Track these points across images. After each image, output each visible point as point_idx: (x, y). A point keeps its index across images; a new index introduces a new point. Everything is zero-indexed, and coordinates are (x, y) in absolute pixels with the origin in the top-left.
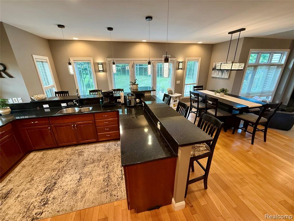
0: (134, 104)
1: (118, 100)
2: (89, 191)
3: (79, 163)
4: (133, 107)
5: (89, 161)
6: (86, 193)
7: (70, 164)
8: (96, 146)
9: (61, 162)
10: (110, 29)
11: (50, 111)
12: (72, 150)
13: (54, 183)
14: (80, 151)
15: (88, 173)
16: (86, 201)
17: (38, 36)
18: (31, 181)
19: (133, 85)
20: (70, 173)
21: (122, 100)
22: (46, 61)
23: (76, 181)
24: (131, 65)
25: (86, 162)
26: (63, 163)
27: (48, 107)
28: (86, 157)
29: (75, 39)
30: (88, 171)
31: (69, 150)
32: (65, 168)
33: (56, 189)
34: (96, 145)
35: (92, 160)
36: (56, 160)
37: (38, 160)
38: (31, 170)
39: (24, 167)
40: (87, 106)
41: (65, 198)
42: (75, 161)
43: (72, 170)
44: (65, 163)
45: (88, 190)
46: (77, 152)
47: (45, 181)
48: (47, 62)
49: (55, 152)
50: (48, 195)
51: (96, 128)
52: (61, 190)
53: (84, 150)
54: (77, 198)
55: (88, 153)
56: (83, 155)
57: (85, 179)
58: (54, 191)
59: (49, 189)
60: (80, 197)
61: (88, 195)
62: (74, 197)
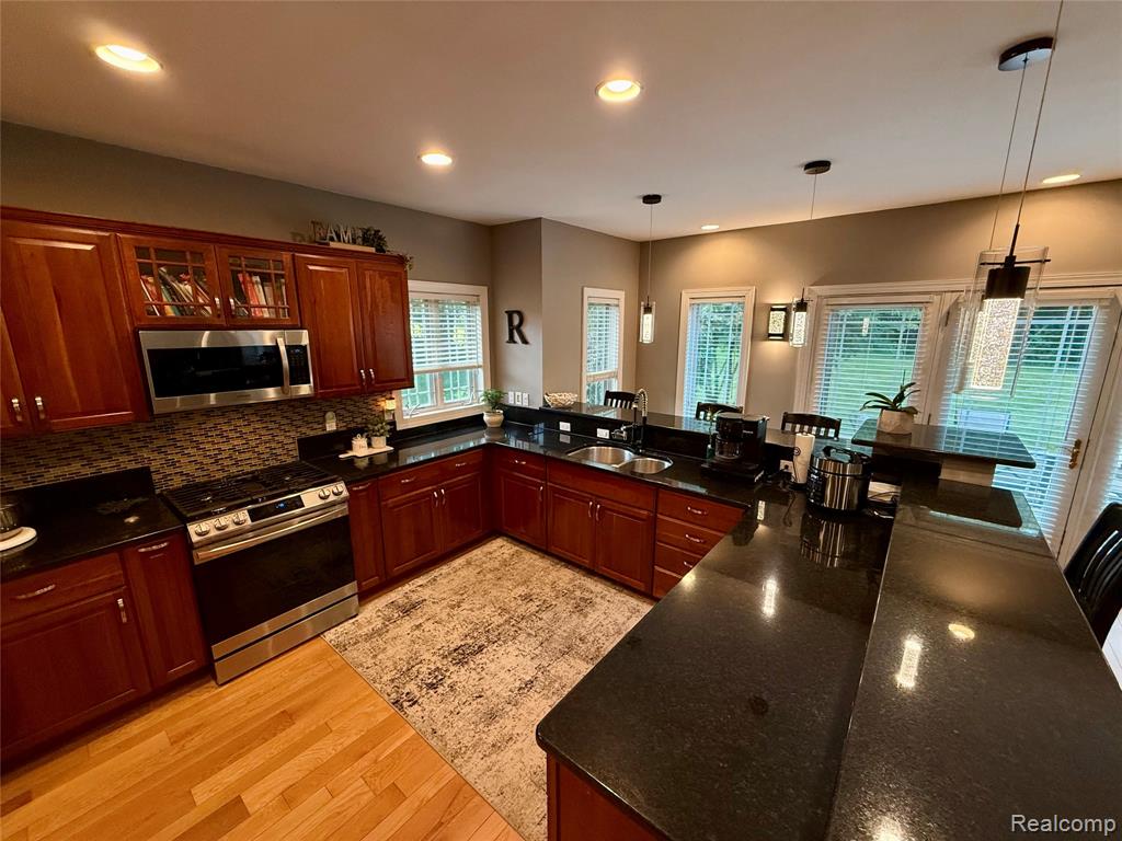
0: (849, 502)
1: (783, 463)
2: (519, 745)
3: (560, 632)
4: (833, 515)
5: (583, 647)
6: (511, 743)
7: (541, 619)
8: (638, 611)
9: (528, 598)
10: (819, 166)
11: (568, 442)
12: (572, 580)
13: (479, 647)
14: (587, 595)
15: (557, 685)
16: (495, 769)
17: (615, 238)
18: (453, 607)
19: (883, 408)
20: (521, 647)
21: (798, 469)
22: (616, 302)
23: (518, 684)
24: (934, 314)
25: (578, 642)
26: (531, 603)
27: (569, 430)
28: (587, 625)
29: (708, 228)
30: (560, 678)
31: (565, 576)
32: (523, 624)
33: (472, 666)
34: (640, 604)
35: (593, 650)
36: (523, 588)
37: (497, 565)
38: (473, 580)
39: (469, 563)
40: (662, 453)
41: (467, 709)
42: (556, 619)
43: (532, 640)
44: (533, 607)
45: (520, 739)
46: (578, 593)
47: (470, 626)
48: (617, 306)
49: (537, 563)
50: (452, 669)
51: (654, 543)
52: (478, 677)
53: (598, 600)
54: (484, 736)
55: (603, 616)
56: (586, 616)
57: (537, 696)
58: (466, 667)
59: (462, 656)
60: (490, 740)
61: (511, 754)
62: (481, 726)
